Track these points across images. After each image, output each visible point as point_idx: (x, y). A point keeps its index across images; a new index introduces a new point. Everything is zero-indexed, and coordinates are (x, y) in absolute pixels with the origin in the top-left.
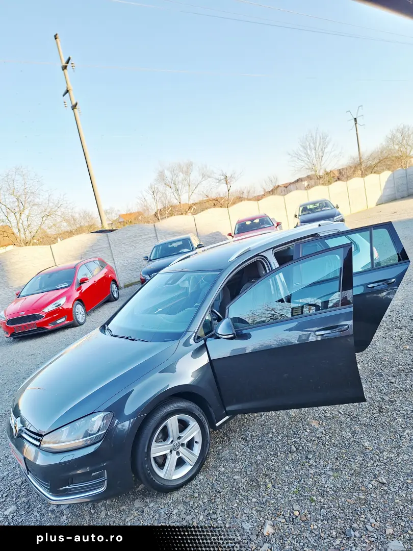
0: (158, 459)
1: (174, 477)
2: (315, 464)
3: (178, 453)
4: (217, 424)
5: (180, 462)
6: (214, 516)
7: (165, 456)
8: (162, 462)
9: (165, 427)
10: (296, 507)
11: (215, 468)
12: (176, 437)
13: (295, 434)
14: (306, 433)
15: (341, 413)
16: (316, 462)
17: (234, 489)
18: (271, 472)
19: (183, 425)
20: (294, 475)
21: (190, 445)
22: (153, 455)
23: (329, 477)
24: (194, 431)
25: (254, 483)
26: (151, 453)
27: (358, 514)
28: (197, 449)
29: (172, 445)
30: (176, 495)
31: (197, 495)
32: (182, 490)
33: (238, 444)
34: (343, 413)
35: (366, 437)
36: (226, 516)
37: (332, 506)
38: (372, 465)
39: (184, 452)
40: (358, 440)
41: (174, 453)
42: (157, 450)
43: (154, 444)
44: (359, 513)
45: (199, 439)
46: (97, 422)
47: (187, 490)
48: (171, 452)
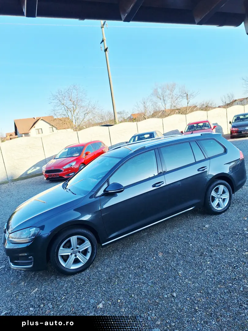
1: (72, 268)
2: (146, 277)
3: (76, 256)
4: (103, 245)
5: (76, 261)
6: (80, 293)
7: (68, 256)
8: (65, 258)
9: (69, 241)
10: (121, 298)
11: (97, 268)
12: (75, 247)
13: (146, 258)
14: (153, 259)
15: (178, 251)
16: (147, 276)
17: (98, 281)
18: (121, 276)
19: (81, 242)
20: (132, 280)
21: (85, 252)
22: (59, 254)
23: (148, 285)
24: (87, 245)
25: (109, 281)
26: (59, 252)
27: (148, 310)
28: (89, 255)
29: (72, 251)
30: (71, 278)
31: (80, 279)
32: (76, 275)
33: (116, 258)
34: (179, 252)
35: (182, 269)
36: (86, 294)
37: (139, 302)
38: (175, 285)
39: (80, 256)
40: (177, 269)
41: (74, 255)
42: (63, 251)
43: (61, 248)
44: (149, 309)
45: (90, 250)
47: (77, 276)
48: (71, 254)
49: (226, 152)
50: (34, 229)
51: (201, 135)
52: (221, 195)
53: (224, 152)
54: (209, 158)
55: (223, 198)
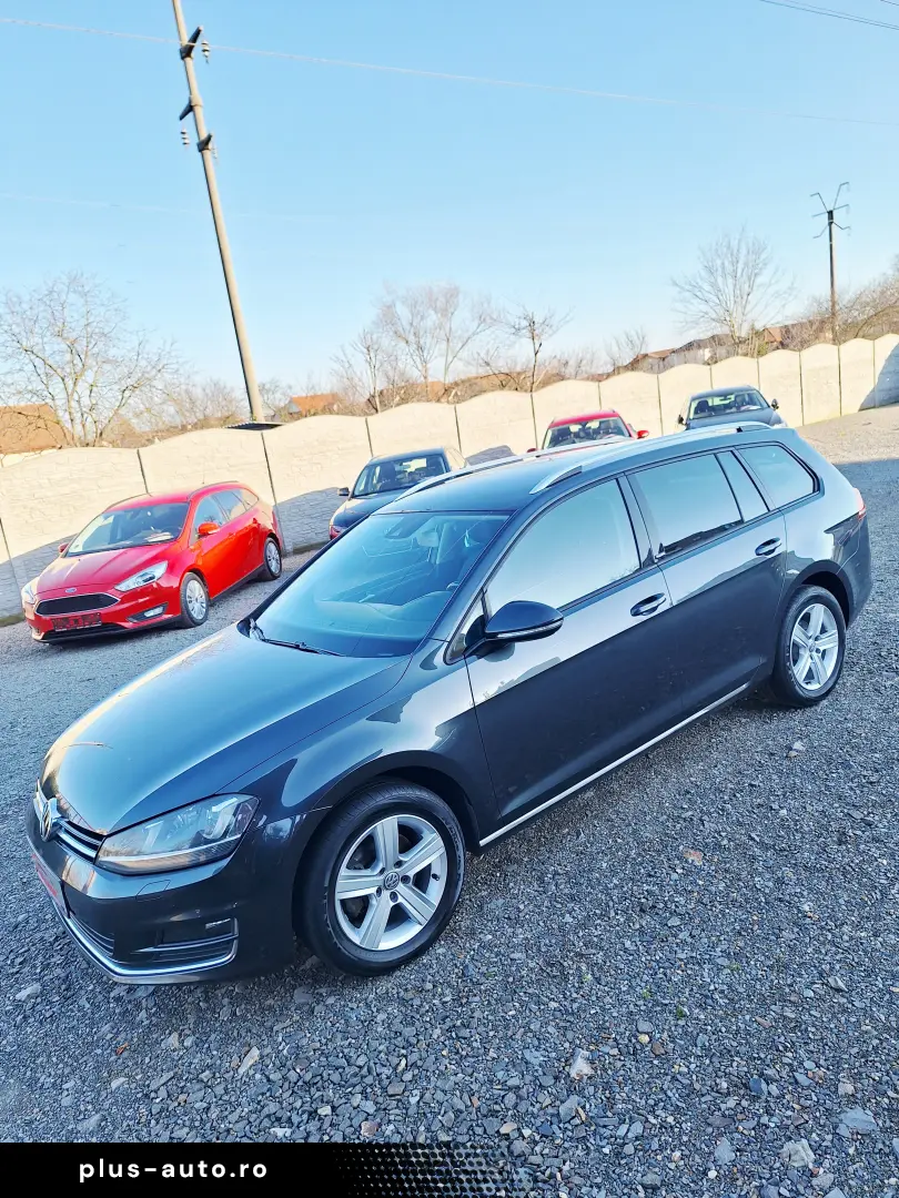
0: (350, 904)
1: (384, 946)
2: (689, 940)
3: (394, 896)
4: (483, 842)
5: (398, 917)
6: (465, 1033)
7: (364, 902)
8: (358, 910)
9: (371, 839)
10: (644, 1026)
11: (472, 933)
12: (391, 862)
13: (650, 876)
14: (675, 876)
15: (753, 839)
16: (693, 937)
17: (511, 979)
18: (594, 951)
19: (409, 838)
20: (643, 959)
21: (421, 881)
22: (339, 896)
23: (720, 969)
24: (431, 852)
25: (553, 970)
26: (337, 889)
27: (778, 1050)
28: (436, 890)
29: (382, 877)
30: (385, 985)
31: (429, 986)
32: (398, 973)
33: (523, 889)
34: (758, 839)
35: (805, 893)
36: (491, 1034)
37: (724, 1029)
38: (817, 951)
39: (406, 895)
40: (787, 898)
41: (386, 894)
42: (351, 884)
43: (343, 871)
44: (781, 1048)
45: (440, 869)
46: (222, 816)
47: (408, 975)
48: (379, 891)
49: (819, 489)
50: (234, 801)
51: (739, 430)
52: (816, 639)
53: (814, 491)
54: (780, 511)
55: (822, 649)
